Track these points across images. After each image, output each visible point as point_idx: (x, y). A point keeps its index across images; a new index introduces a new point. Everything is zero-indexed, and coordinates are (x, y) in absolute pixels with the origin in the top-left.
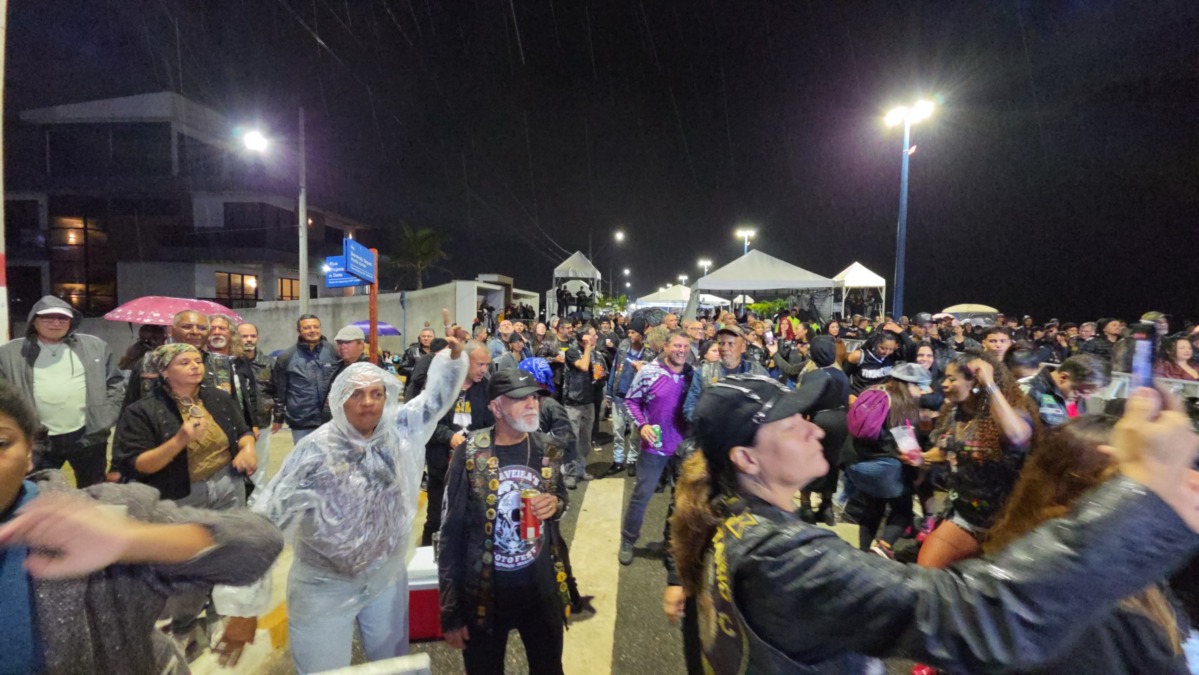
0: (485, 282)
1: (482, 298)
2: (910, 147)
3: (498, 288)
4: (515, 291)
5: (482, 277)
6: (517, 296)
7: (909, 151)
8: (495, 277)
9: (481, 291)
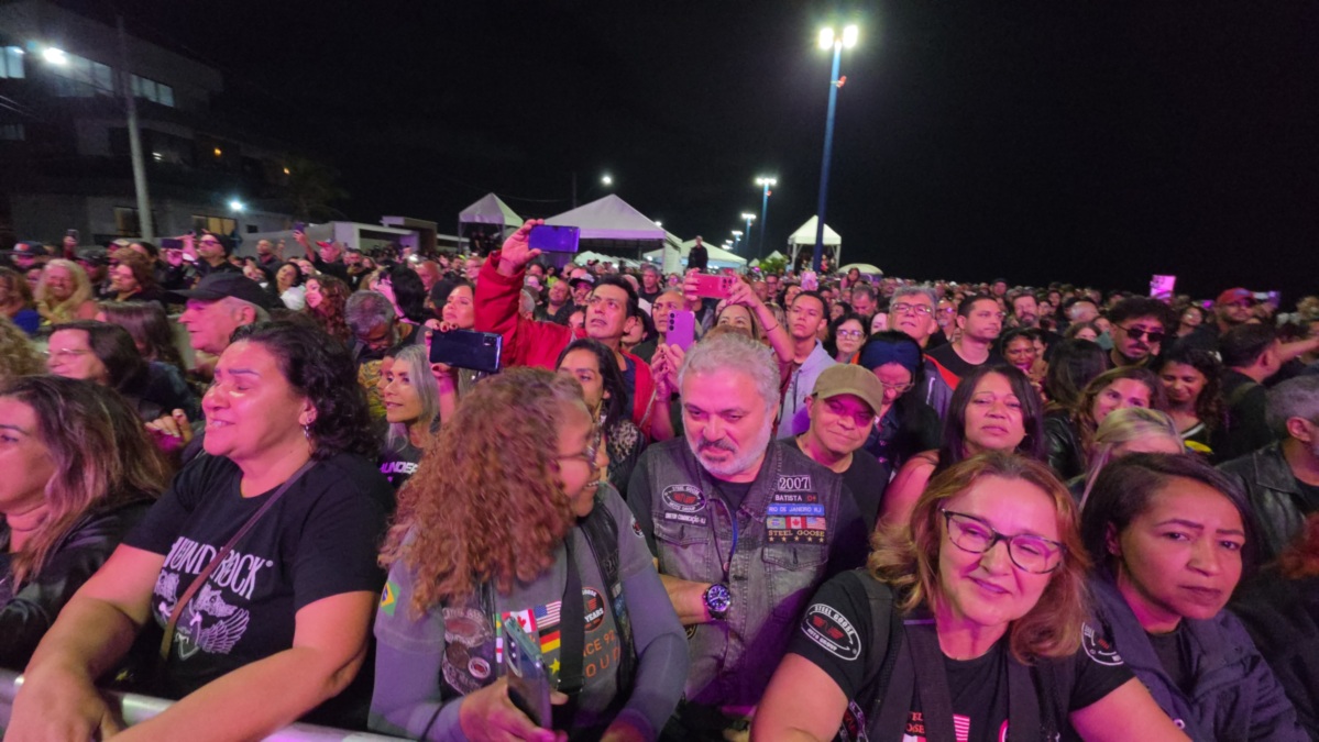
0: (391, 226)
2: (839, 78)
4: (440, 236)
5: (387, 220)
7: (837, 83)
8: (400, 221)
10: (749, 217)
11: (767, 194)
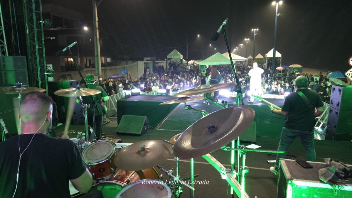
0: (147, 60)
1: (146, 65)
3: (151, 62)
4: (156, 61)
6: (157, 63)
7: (277, 15)
9: (145, 63)
10: (247, 40)
11: (255, 34)
